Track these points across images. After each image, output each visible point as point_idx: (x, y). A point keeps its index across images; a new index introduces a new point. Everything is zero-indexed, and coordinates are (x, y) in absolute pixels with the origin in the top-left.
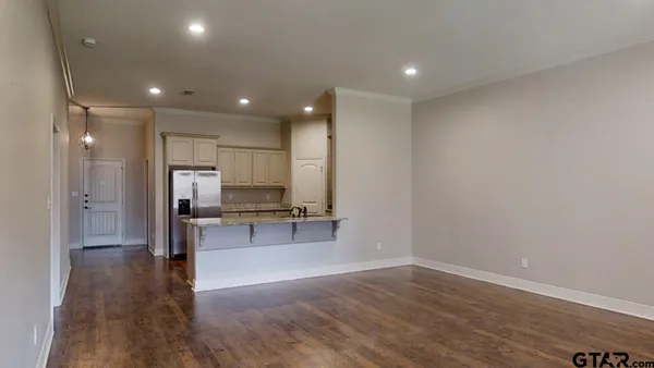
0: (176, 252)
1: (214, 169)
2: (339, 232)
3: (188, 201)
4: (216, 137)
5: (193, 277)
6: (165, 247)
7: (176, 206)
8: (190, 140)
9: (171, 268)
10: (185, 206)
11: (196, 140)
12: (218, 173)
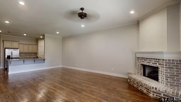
0: (6, 67)
1: (18, 49)
2: (45, 61)
3: (10, 56)
4: (19, 42)
5: (8, 71)
6: (3, 66)
7: (6, 57)
8: (11, 42)
9: (4, 71)
10: (9, 57)
11: (13, 42)
12: (19, 50)
